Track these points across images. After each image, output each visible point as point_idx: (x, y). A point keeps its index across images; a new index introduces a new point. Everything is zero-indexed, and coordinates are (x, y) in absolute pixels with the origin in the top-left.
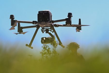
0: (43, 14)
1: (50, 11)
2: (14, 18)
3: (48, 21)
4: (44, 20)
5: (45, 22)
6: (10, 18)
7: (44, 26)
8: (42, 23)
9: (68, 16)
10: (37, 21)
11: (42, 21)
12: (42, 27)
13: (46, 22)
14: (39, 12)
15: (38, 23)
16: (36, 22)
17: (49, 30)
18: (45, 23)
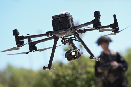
0: (60, 19)
1: (69, 13)
2: (19, 34)
3: (68, 28)
4: (62, 28)
5: (63, 30)
6: (13, 35)
7: (64, 35)
8: (60, 32)
9: (94, 17)
10: (53, 31)
11: (59, 30)
12: (62, 37)
13: (65, 30)
14: (53, 17)
15: (55, 34)
16: (51, 32)
17: (73, 39)
18: (64, 32)
